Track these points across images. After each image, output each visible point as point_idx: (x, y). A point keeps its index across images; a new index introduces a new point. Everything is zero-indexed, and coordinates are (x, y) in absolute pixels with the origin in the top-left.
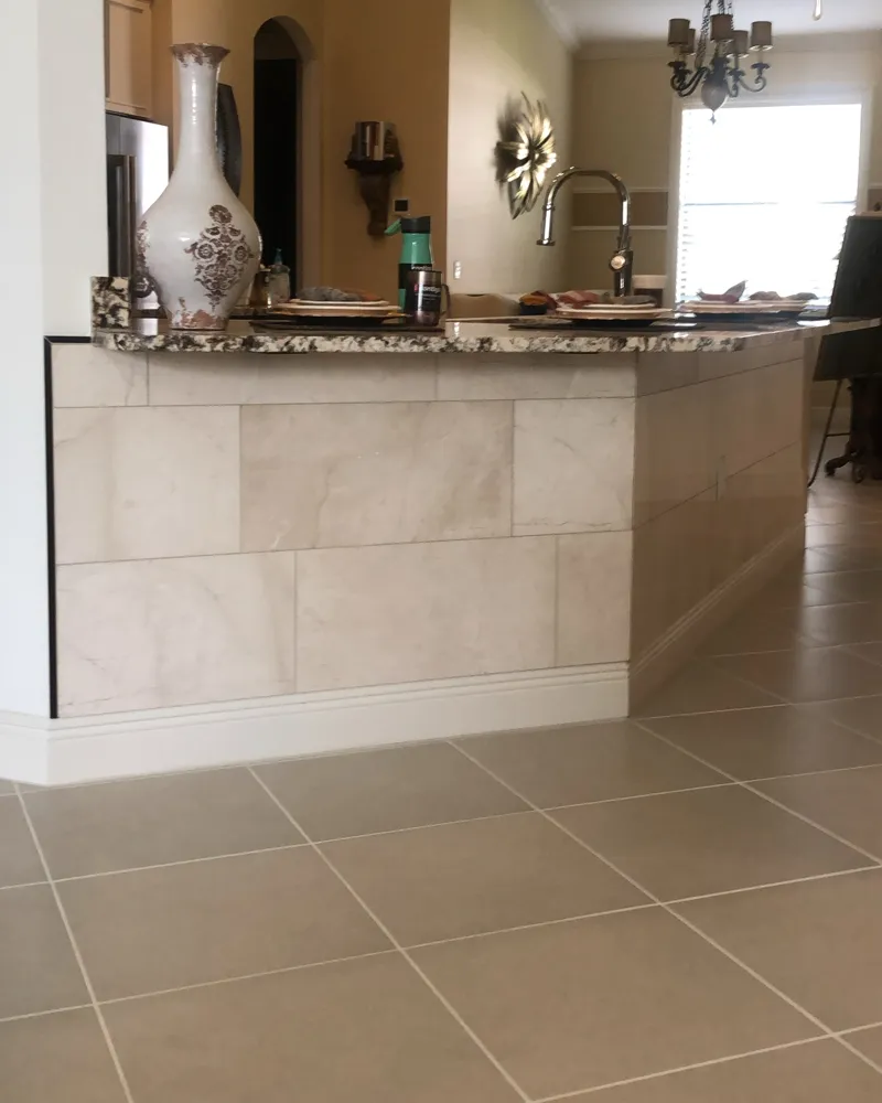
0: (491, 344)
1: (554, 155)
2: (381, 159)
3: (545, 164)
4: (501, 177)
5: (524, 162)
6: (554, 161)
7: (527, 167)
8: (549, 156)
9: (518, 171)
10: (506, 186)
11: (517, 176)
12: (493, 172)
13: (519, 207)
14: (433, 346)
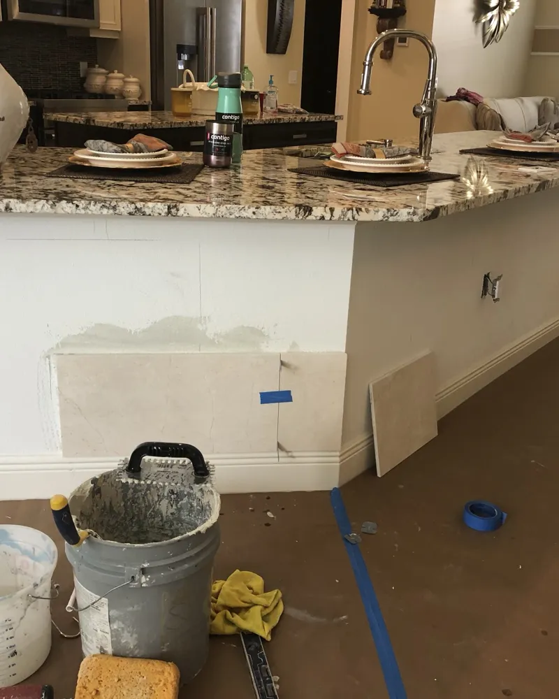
0: (178, 210)
1: (518, 3)
2: (391, 8)
3: (511, 10)
4: (477, 19)
5: (495, 8)
6: (518, 7)
7: (495, 12)
8: (515, 4)
9: (489, 15)
10: (480, 26)
11: (489, 18)
12: (471, 15)
13: (489, 38)
14: (122, 210)
